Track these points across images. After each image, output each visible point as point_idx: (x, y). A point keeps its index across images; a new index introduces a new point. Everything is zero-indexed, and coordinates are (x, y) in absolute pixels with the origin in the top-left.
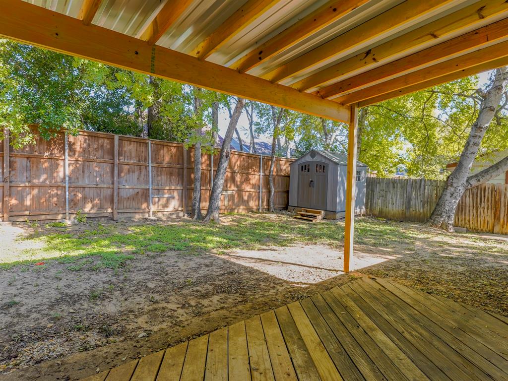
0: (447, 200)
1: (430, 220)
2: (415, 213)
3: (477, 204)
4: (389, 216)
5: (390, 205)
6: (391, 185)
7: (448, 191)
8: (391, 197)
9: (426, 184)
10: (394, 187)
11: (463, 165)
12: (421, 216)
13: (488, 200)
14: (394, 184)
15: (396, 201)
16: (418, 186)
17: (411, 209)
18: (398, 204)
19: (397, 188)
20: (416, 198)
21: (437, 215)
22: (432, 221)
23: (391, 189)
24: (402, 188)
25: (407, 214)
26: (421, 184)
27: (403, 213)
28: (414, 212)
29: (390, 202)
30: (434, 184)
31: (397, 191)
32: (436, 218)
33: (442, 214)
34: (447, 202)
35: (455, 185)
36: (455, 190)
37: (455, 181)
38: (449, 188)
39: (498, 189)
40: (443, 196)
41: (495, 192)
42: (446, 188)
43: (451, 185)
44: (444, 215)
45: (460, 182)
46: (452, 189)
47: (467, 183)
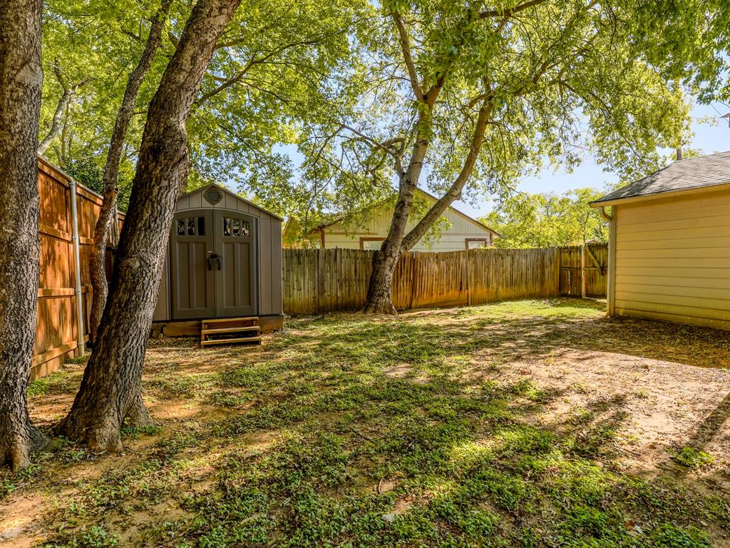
0: (387, 275)
1: (371, 304)
2: (331, 299)
3: (397, 277)
4: (295, 310)
5: (295, 291)
6: (295, 259)
7: (387, 263)
8: (295, 279)
9: (343, 255)
10: (299, 263)
12: (339, 301)
13: (407, 271)
14: (299, 258)
15: (304, 284)
16: (333, 260)
17: (326, 294)
18: (306, 289)
19: (304, 263)
20: (331, 277)
21: (379, 296)
22: (374, 305)
23: (295, 266)
24: (311, 264)
25: (320, 302)
26: (336, 256)
27: (314, 301)
28: (329, 298)
29: (295, 287)
30: (352, 255)
31: (304, 270)
32: (378, 300)
33: (383, 294)
34: (387, 277)
35: (394, 255)
36: (394, 261)
37: (394, 249)
38: (389, 258)
39: (417, 258)
40: (381, 271)
41: (413, 261)
42: (385, 260)
43: (391, 255)
44: (386, 294)
45: (397, 251)
46: (392, 260)
47: (400, 252)
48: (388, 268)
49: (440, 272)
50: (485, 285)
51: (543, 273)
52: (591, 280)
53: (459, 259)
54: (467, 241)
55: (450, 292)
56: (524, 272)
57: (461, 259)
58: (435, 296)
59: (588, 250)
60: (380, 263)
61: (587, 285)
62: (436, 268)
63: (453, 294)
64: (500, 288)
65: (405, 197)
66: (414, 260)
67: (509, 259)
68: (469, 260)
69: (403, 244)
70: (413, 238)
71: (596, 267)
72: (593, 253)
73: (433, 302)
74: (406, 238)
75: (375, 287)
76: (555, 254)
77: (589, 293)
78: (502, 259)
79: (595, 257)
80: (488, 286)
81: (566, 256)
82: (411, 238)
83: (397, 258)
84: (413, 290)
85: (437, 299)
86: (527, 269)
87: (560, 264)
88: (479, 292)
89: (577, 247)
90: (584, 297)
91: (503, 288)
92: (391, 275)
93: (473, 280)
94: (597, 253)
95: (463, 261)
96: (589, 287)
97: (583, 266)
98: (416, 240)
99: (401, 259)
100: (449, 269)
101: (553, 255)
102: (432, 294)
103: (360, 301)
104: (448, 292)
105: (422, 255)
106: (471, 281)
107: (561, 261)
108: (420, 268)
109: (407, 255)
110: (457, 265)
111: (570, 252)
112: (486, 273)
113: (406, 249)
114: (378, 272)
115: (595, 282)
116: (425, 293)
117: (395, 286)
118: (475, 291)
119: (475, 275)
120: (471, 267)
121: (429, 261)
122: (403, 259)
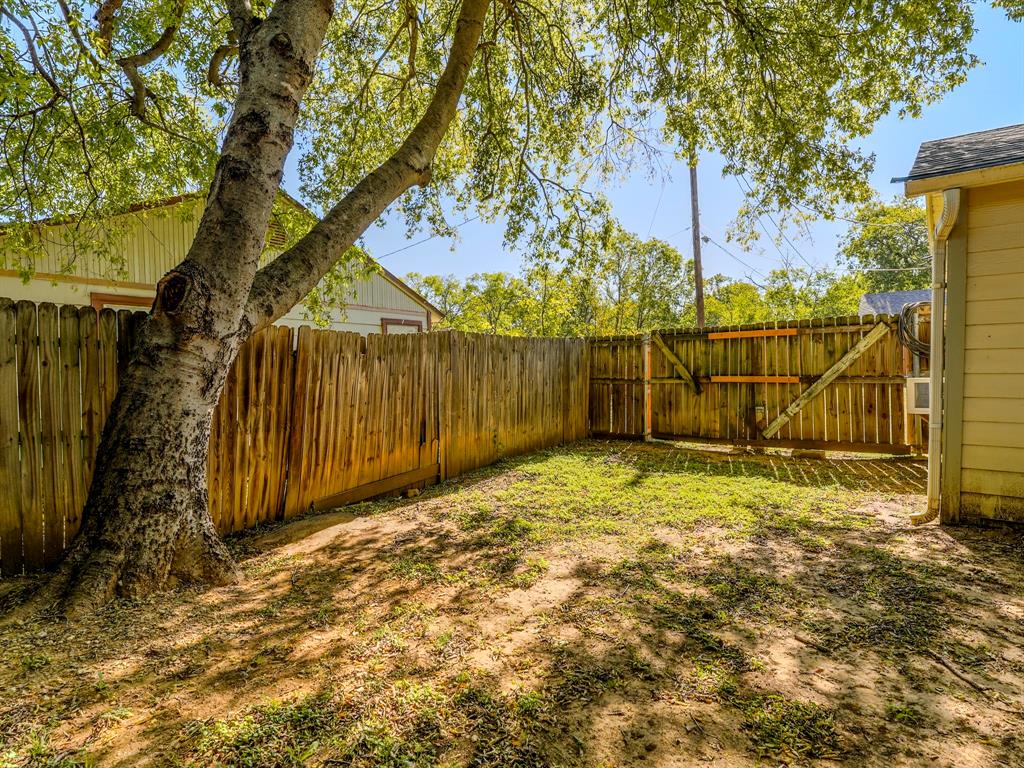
0: (186, 413)
3: (232, 418)
7: (190, 361)
11: (246, 227)
13: (268, 395)
21: (147, 509)
32: (141, 530)
33: (171, 497)
34: (191, 421)
35: (220, 328)
36: (220, 355)
37: (219, 304)
38: (196, 341)
39: (303, 347)
40: (157, 395)
41: (291, 357)
42: (176, 348)
43: (207, 329)
44: (182, 495)
45: (234, 314)
46: (210, 350)
47: (245, 321)
48: (196, 381)
49: (372, 394)
50: (472, 424)
51: (567, 391)
52: (666, 404)
53: (420, 356)
54: (385, 323)
55: (397, 452)
56: (540, 391)
57: (424, 357)
58: (356, 468)
59: (660, 342)
60: (152, 360)
61: (655, 414)
62: (362, 384)
63: (403, 457)
64: (501, 429)
65: (266, 101)
66: (295, 355)
67: (515, 359)
68: (440, 357)
69: (256, 292)
70: (294, 276)
71: (680, 377)
72: (671, 349)
73: (352, 484)
74: (266, 272)
75: (123, 473)
76: (585, 351)
77: (660, 430)
78: (505, 359)
79: (677, 355)
80: (479, 424)
81: (605, 356)
82: (287, 274)
83: (234, 342)
84: (290, 454)
85: (361, 476)
86: (545, 383)
87: (592, 373)
88: (461, 444)
89: (630, 339)
90: (649, 438)
91: (505, 428)
92: (211, 410)
93: (449, 412)
94: (682, 349)
95: (427, 361)
96: (661, 418)
97: (647, 376)
98: (303, 286)
99: (245, 349)
100: (396, 383)
101: (582, 353)
102: (349, 463)
103: (53, 524)
104: (391, 451)
105: (321, 340)
106: (444, 415)
107: (592, 367)
108: (314, 381)
109: (269, 336)
110: (415, 373)
111: (615, 348)
112: (475, 395)
113: (269, 312)
114: (140, 401)
115: (677, 409)
116: (329, 464)
117: (223, 450)
118: (454, 440)
119: (453, 400)
120: (446, 381)
121: (342, 358)
122: (253, 353)
